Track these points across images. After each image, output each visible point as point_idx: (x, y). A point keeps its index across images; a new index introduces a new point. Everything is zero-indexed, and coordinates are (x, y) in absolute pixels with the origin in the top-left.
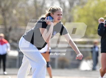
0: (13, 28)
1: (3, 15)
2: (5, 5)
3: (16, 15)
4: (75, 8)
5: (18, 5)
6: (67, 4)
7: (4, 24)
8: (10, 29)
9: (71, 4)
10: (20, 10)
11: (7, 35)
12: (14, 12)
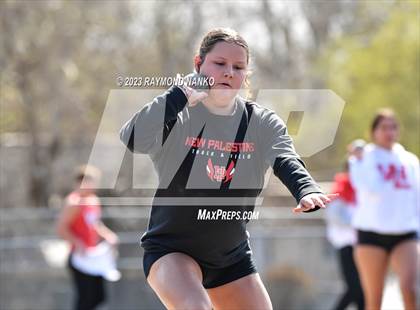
0: (67, 142)
1: (23, 86)
3: (78, 84)
4: (335, 47)
5: (89, 43)
6: (301, 30)
7: (29, 125)
8: (55, 149)
9: (319, 31)
10: (97, 63)
11: (41, 172)
12: (71, 71)
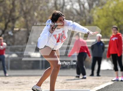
1: (25, 17)
2: (27, 9)
4: (94, 9)
